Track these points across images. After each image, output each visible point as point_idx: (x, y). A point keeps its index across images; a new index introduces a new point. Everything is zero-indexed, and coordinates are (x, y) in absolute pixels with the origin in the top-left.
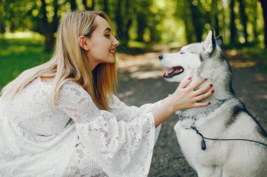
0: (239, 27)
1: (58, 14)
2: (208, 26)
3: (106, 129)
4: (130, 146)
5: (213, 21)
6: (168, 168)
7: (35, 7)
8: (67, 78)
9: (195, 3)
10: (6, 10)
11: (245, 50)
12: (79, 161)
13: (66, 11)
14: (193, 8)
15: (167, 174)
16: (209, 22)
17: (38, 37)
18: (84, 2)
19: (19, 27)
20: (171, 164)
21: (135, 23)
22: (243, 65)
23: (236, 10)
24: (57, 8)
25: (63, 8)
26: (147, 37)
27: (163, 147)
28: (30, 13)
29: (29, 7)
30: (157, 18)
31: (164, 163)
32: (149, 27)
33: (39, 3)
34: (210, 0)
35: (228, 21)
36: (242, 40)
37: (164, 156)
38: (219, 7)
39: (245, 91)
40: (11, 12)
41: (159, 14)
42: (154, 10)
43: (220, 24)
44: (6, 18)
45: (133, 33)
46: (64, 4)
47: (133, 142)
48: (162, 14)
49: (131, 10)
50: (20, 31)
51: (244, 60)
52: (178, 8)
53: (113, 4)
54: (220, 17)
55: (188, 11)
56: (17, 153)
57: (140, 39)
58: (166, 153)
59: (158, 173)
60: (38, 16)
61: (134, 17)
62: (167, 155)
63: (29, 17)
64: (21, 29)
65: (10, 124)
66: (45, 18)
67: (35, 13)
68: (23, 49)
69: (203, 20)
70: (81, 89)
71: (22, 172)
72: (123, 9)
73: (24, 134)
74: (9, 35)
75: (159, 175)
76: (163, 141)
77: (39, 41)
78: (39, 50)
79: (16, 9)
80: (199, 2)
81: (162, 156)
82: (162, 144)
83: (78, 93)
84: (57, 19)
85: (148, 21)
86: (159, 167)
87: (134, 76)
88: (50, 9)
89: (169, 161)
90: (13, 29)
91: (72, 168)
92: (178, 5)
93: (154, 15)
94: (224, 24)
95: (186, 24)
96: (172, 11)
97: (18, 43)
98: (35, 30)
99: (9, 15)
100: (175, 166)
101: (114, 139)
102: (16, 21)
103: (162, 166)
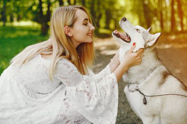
0: (178, 19)
1: (50, 9)
2: (155, 18)
3: (88, 90)
4: (103, 100)
5: (159, 15)
6: (127, 118)
7: (34, 4)
8: (60, 56)
9: (146, 2)
10: (14, 6)
11: (181, 36)
12: (66, 111)
13: (56, 7)
14: (145, 6)
15: (126, 122)
16: (156, 15)
17: (36, 25)
18: (69, 1)
19: (23, 18)
20: (129, 115)
21: (104, 16)
22: (180, 46)
23: (176, 7)
24: (49, 5)
25: (54, 5)
26: (112, 26)
27: (123, 103)
28: (31, 8)
29: (30, 4)
30: (120, 13)
31: (124, 114)
32: (113, 19)
33: (37, 2)
34: (157, 1)
35: (169, 15)
36: (179, 29)
37: (124, 109)
38: (164, 5)
39: (181, 64)
40: (18, 7)
41: (120, 10)
42: (117, 7)
43: (164, 17)
44: (14, 11)
45: (102, 23)
46: (55, 2)
47: (105, 97)
48: (123, 10)
49: (101, 7)
50: (24, 20)
51: (180, 43)
52: (134, 6)
53: (89, 3)
54: (164, 12)
55: (142, 8)
56: (23, 106)
57: (107, 27)
58: (126, 107)
59: (120, 121)
60: (36, 10)
61: (103, 12)
62: (127, 108)
63: (30, 11)
64: (25, 19)
65: (18, 85)
66: (41, 12)
67: (35, 8)
68: (26, 33)
69: (152, 14)
70: (70, 63)
71: (26, 118)
72: (96, 7)
73: (28, 93)
74: (16, 24)
75: (121, 123)
76: (124, 99)
77: (37, 28)
78: (37, 34)
79: (21, 6)
80: (149, 2)
81: (123, 109)
82: (123, 101)
83: (69, 67)
84: (49, 13)
85: (113, 14)
86: (121, 117)
87: (103, 53)
88: (44, 5)
89: (128, 113)
90: (19, 19)
91: (61, 116)
92: (134, 4)
93: (117, 11)
94: (167, 17)
95: (140, 17)
96: (130, 8)
97: (22, 29)
98: (34, 20)
99: (16, 10)
100: (132, 116)
101: (93, 96)
102: (21, 14)
103: (123, 116)
